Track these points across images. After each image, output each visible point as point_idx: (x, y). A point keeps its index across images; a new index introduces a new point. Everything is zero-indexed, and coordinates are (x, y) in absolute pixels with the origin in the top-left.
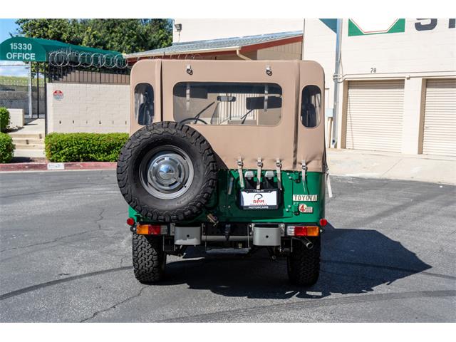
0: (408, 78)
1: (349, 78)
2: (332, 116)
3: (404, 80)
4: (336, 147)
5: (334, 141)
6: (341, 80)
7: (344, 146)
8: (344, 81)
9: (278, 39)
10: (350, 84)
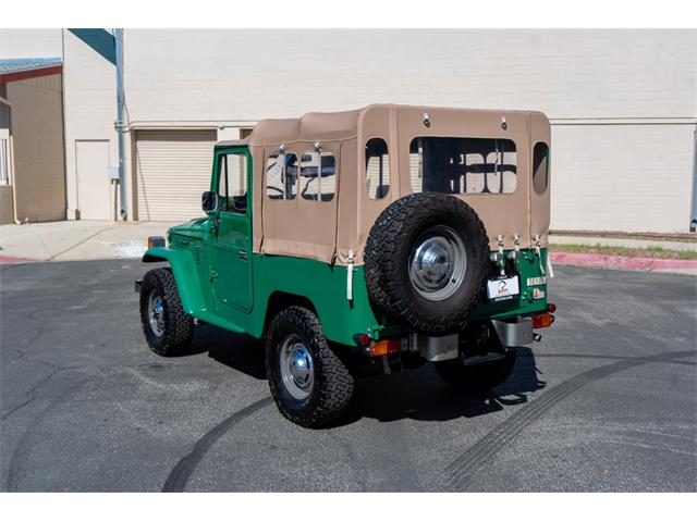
0: (221, 129)
1: (138, 125)
2: (118, 177)
3: (216, 130)
4: (125, 219)
5: (123, 212)
6: (127, 129)
7: (136, 218)
8: (131, 130)
9: (26, 68)
10: (139, 134)
